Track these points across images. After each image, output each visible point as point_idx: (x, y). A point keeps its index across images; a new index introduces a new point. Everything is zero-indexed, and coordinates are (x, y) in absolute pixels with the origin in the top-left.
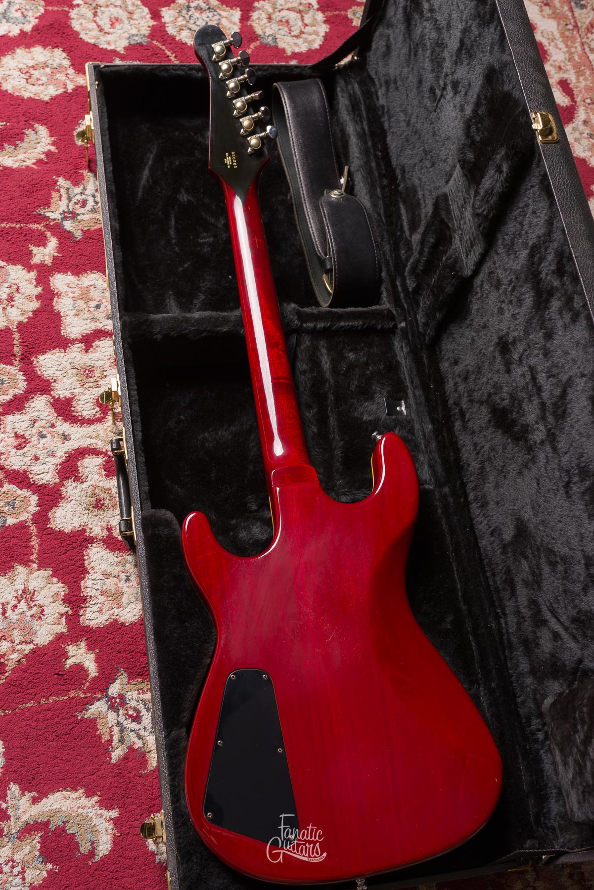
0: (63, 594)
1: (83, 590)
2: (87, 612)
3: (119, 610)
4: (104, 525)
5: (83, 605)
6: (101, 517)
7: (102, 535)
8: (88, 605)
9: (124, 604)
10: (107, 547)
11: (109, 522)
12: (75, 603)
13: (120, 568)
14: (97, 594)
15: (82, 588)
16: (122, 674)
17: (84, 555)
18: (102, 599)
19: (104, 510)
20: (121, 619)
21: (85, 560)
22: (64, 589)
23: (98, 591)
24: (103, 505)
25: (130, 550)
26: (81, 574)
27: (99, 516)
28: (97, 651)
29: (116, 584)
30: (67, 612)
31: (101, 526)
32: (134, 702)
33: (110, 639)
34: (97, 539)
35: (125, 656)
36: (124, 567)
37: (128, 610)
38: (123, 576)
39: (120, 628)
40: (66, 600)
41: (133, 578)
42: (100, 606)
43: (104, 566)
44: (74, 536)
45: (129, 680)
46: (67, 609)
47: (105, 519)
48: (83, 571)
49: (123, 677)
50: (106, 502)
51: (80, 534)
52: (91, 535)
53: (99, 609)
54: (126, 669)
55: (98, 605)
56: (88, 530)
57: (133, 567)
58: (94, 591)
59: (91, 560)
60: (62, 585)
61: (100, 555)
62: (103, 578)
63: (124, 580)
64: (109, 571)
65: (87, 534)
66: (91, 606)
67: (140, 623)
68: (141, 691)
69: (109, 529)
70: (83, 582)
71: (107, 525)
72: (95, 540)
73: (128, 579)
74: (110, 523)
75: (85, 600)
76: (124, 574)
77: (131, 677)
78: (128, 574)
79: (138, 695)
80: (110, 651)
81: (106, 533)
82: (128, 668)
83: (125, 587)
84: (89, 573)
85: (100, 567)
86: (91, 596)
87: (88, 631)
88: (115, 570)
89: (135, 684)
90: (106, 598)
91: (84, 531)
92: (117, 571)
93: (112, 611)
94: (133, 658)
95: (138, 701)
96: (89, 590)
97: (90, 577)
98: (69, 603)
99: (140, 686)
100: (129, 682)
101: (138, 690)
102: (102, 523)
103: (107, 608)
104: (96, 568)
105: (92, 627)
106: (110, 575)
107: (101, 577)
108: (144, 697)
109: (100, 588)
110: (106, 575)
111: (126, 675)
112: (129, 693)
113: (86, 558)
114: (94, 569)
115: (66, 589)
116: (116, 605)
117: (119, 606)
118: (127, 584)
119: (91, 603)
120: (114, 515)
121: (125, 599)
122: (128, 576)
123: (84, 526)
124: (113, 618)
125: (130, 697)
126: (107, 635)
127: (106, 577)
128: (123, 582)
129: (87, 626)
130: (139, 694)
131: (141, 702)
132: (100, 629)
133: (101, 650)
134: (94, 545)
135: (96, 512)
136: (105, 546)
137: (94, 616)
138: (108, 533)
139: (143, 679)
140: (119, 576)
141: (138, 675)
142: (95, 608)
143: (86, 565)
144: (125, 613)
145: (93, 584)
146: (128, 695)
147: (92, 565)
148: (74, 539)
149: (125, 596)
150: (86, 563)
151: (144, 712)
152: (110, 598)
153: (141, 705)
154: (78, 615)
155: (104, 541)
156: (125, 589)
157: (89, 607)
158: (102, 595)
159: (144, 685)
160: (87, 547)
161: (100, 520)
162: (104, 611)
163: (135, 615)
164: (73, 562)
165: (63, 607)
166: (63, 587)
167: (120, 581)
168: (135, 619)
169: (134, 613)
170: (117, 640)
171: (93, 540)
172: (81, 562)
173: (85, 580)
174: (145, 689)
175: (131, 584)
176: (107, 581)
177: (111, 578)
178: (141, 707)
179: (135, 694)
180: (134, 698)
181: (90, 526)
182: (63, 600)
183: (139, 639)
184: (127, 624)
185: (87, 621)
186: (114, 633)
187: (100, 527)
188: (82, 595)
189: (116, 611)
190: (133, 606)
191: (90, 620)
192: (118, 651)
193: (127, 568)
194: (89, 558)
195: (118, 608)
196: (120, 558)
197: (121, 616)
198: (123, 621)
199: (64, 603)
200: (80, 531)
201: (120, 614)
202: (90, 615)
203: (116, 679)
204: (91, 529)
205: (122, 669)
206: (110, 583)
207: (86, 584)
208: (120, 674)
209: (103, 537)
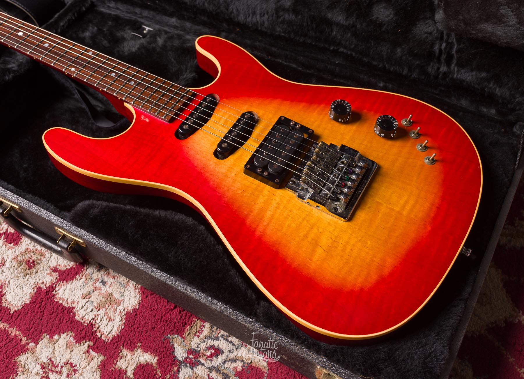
0: (72, 339)
1: (83, 322)
2: (102, 330)
3: (122, 305)
4: (49, 271)
5: (95, 329)
6: (41, 269)
7: (55, 278)
8: (97, 326)
9: (120, 299)
10: (67, 281)
11: (50, 267)
12: (87, 335)
13: (91, 283)
14: (95, 313)
15: (81, 321)
16: (173, 338)
17: (57, 302)
18: (102, 312)
19: (39, 264)
20: (130, 308)
21: (61, 304)
22: (69, 336)
23: (94, 311)
24: (33, 262)
25: (84, 266)
26: (70, 313)
27: (39, 271)
28: (139, 344)
29: (101, 294)
30: (89, 346)
31: (48, 274)
32: (202, 345)
33: (138, 328)
34: (54, 284)
35: (160, 326)
36: (93, 279)
37: (126, 299)
38: (98, 285)
39: (136, 315)
40: (79, 340)
41: (106, 279)
42: (106, 317)
43: (79, 293)
44: (36, 299)
45: (181, 336)
46: (87, 344)
47: (45, 268)
48: (69, 311)
49: (175, 339)
50: (34, 258)
51: (40, 293)
52: (48, 285)
53: (108, 320)
54: (172, 332)
55: (105, 318)
56: (42, 286)
57: (98, 273)
58: (91, 314)
59: (66, 299)
60: (65, 334)
61: (67, 290)
62: (87, 300)
63: (102, 286)
64: (85, 292)
65: (44, 288)
66: (100, 324)
67: (145, 296)
68: (198, 334)
69: (55, 270)
70: (76, 317)
71: (52, 269)
72: (54, 286)
73: (104, 283)
74: (52, 266)
75: (91, 325)
76: (97, 283)
77: (180, 332)
78: (100, 281)
79: (200, 338)
80: (148, 334)
81: (56, 275)
82: (172, 330)
83: (108, 290)
84: (74, 308)
85: (77, 296)
86: (93, 319)
87: (117, 340)
88: (90, 287)
89: (189, 334)
90: (104, 309)
91: (39, 289)
92: (91, 286)
93: (118, 311)
94: (167, 321)
95: (204, 341)
96: (86, 317)
97: (78, 309)
98: (83, 339)
99: (194, 331)
100: (184, 338)
101: (195, 335)
102: (46, 272)
103: (112, 313)
104: (75, 300)
105: (117, 335)
106: (89, 293)
107: (85, 301)
108: (205, 334)
109: (92, 307)
110: (87, 296)
111: (176, 336)
112: (192, 344)
113: (60, 302)
114: (74, 302)
115: (71, 333)
116: (116, 305)
117: (119, 303)
118: (107, 286)
119: (98, 322)
120: (49, 259)
121: (117, 296)
122: (102, 281)
123: (36, 286)
124: (123, 314)
125: (196, 345)
126: (132, 328)
127: (88, 297)
128: (103, 288)
129: (113, 338)
130: (198, 336)
131: (206, 340)
132: (124, 330)
133: (141, 341)
134: (57, 289)
135: (34, 270)
136: (65, 282)
137: (110, 327)
138: (57, 273)
139: (189, 325)
140: (96, 288)
141: (183, 326)
142: (105, 322)
143: (66, 305)
144: (128, 303)
145: (85, 310)
146: (193, 345)
147: (70, 301)
148: (39, 300)
149: (114, 294)
150: (64, 304)
151: (216, 343)
152: (107, 306)
153: (209, 341)
154: (99, 338)
155: (60, 280)
156: (110, 290)
157: (99, 326)
158: (99, 310)
159: (194, 328)
160: (54, 295)
161: (42, 271)
162: (112, 317)
163: (135, 297)
164: (55, 314)
165: (82, 347)
166: (67, 335)
167: (100, 289)
168: (138, 298)
169: (133, 296)
170: (143, 323)
171: (52, 287)
172: (60, 308)
173: (77, 313)
174: (199, 329)
175: (109, 283)
176: (92, 299)
177: (92, 294)
178: (210, 342)
179: (196, 340)
180: (199, 342)
181: (40, 282)
182: (76, 342)
183: (156, 306)
184: (137, 307)
185: (109, 335)
186: (136, 321)
187: (48, 276)
188: (86, 325)
189: (120, 308)
190: (127, 293)
191: (110, 332)
192: (152, 328)
193: (95, 278)
194: (63, 299)
195: (119, 305)
196: (84, 277)
197: (127, 308)
198: (132, 308)
199: (80, 343)
200: (37, 291)
201: (125, 306)
202: (106, 329)
203: (173, 345)
204: (43, 283)
205: (169, 336)
206: (96, 298)
207: (81, 315)
208: (171, 340)
209: (57, 278)
